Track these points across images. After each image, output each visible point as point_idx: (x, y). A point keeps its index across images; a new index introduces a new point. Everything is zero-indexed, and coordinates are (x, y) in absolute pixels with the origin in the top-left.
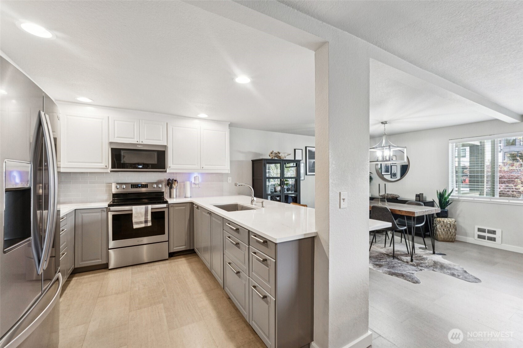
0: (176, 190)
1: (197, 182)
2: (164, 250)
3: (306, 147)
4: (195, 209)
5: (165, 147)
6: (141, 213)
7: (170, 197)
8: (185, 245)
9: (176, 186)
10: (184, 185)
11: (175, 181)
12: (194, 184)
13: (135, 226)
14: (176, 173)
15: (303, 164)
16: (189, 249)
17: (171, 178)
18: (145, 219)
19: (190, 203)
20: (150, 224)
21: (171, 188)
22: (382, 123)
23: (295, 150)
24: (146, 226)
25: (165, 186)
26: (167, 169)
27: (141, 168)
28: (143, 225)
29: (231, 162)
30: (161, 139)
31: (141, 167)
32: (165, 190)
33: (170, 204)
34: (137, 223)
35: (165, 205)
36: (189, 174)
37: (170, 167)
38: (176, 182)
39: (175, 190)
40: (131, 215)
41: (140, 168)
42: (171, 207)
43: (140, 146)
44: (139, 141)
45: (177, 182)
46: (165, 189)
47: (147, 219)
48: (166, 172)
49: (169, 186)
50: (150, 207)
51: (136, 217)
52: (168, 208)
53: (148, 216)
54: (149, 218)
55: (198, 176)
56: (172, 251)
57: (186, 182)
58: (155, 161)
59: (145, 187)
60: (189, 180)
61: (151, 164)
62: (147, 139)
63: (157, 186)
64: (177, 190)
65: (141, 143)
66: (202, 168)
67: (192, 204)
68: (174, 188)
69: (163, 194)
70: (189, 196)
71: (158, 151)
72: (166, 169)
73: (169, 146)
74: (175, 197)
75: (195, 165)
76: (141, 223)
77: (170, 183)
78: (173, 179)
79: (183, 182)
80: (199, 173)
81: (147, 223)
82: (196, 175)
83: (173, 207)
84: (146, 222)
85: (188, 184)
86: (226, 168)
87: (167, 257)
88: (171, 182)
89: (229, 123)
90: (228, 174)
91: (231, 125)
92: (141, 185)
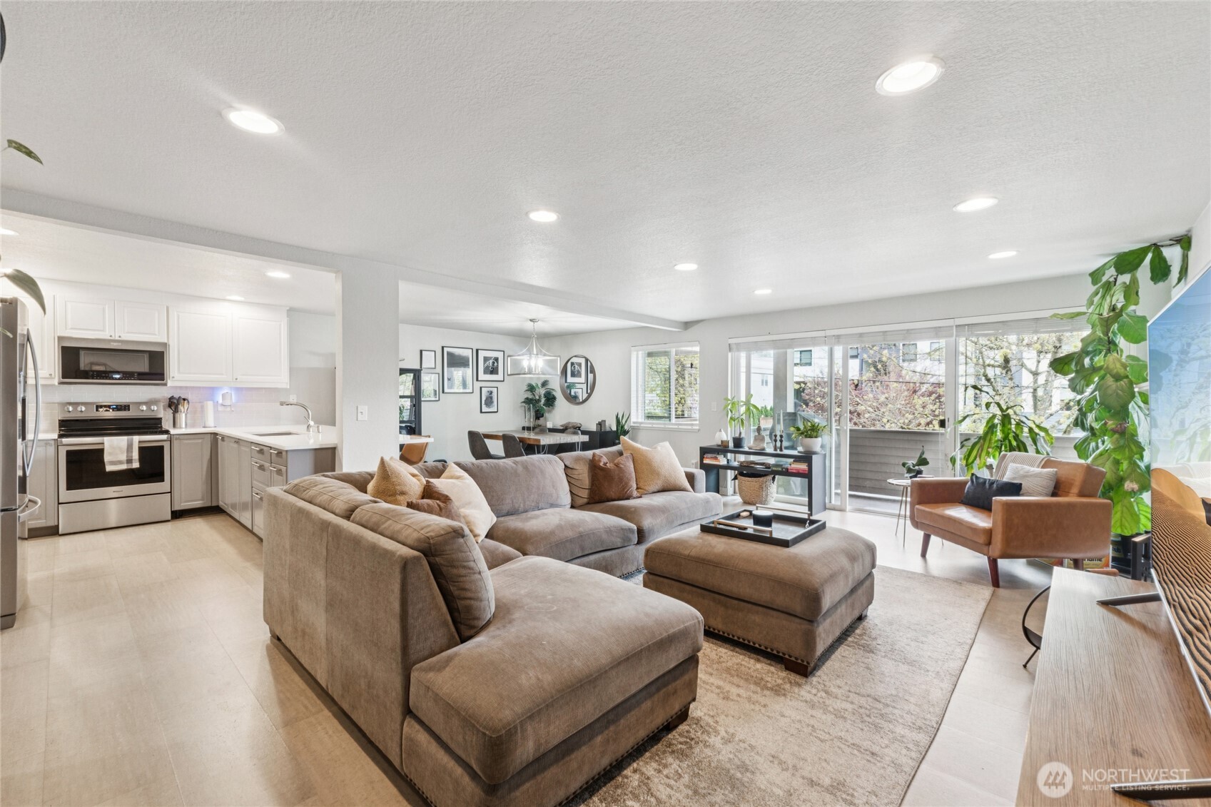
0: (186, 415)
1: (228, 402)
2: (163, 507)
3: (443, 348)
4: (220, 441)
5: (165, 345)
6: (120, 448)
7: (174, 425)
8: (202, 499)
9: (186, 408)
10: (202, 407)
11: (184, 400)
12: (222, 405)
13: (109, 468)
14: (186, 388)
15: (437, 375)
16: (209, 505)
17: (176, 396)
18: (127, 456)
19: (211, 433)
20: (136, 465)
21: (176, 411)
22: (531, 320)
23: (421, 351)
24: (129, 467)
25: (165, 409)
26: (169, 381)
27: (119, 379)
28: (124, 467)
29: (291, 370)
30: (157, 333)
31: (118, 376)
32: (165, 416)
33: (173, 435)
34: (112, 463)
35: (164, 437)
36: (212, 391)
37: (173, 377)
38: (186, 402)
39: (184, 415)
40: (102, 451)
41: (116, 379)
42: (176, 439)
43: (115, 344)
44: (113, 336)
45: (188, 402)
46: (164, 414)
47: (132, 457)
48: (166, 385)
49: (173, 408)
50: (136, 439)
51: (110, 454)
52: (171, 441)
53: (132, 452)
54: (136, 455)
55: (230, 392)
56: (177, 508)
57: (205, 402)
58: (144, 366)
59: (125, 410)
60: (211, 398)
61: (136, 372)
62: (128, 333)
63: (149, 408)
64: (188, 415)
65: (117, 338)
66: (234, 380)
67: (216, 434)
68: (183, 411)
69: (161, 422)
70: (213, 425)
71: (150, 352)
72: (167, 381)
73: (171, 343)
74: (184, 426)
75: (222, 374)
76: (120, 462)
77: (174, 404)
78: (180, 397)
79: (200, 402)
80: (231, 388)
81: (132, 463)
82: (225, 391)
83: (180, 439)
84: (129, 461)
85: (210, 405)
86: (282, 379)
87: (169, 516)
88: (175, 401)
89: (288, 308)
90: (286, 389)
91: (291, 311)
92: (117, 406)
